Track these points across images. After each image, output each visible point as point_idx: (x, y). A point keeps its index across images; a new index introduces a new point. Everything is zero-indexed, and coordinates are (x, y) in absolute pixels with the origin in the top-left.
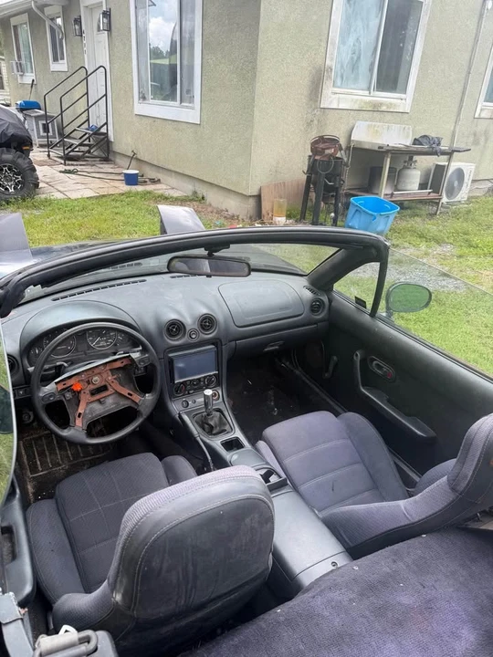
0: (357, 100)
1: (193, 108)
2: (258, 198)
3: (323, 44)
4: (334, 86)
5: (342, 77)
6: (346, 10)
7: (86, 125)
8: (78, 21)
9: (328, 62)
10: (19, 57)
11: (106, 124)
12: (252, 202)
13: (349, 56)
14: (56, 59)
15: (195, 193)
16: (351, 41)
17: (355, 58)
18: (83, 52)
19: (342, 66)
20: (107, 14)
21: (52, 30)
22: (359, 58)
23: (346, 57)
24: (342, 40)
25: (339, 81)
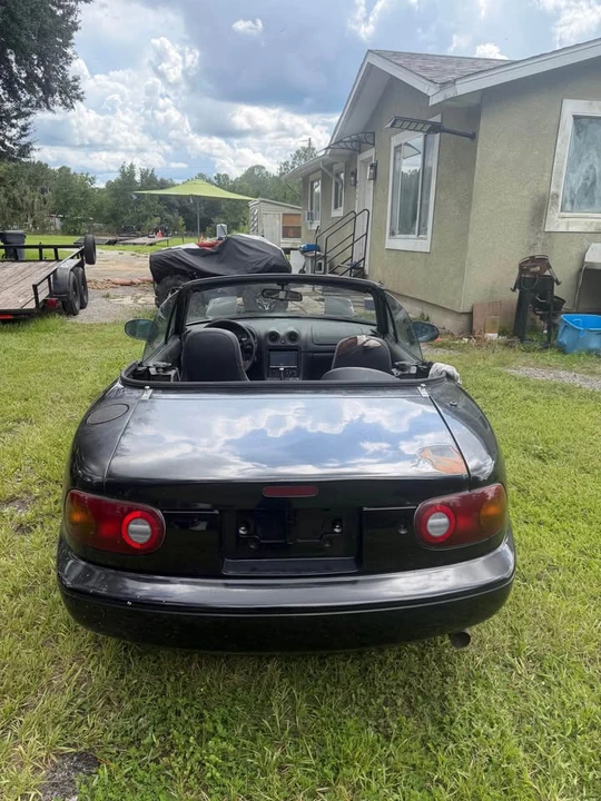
0: (592, 223)
1: (426, 239)
2: (470, 314)
3: (547, 175)
4: (562, 211)
5: (572, 202)
6: (575, 141)
7: (349, 262)
8: (354, 174)
9: (553, 190)
10: (312, 208)
11: (364, 259)
12: (465, 319)
13: (581, 180)
14: (336, 207)
15: (423, 314)
16: (583, 168)
17: (589, 183)
18: (355, 198)
19: (572, 192)
20: (374, 167)
21: (337, 184)
22: (594, 183)
23: (577, 181)
24: (572, 167)
25: (568, 206)
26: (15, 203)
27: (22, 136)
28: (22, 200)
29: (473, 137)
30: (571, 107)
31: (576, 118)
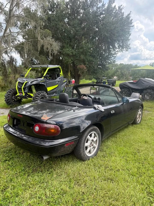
26: (122, 74)
27: (114, 58)
28: (124, 73)
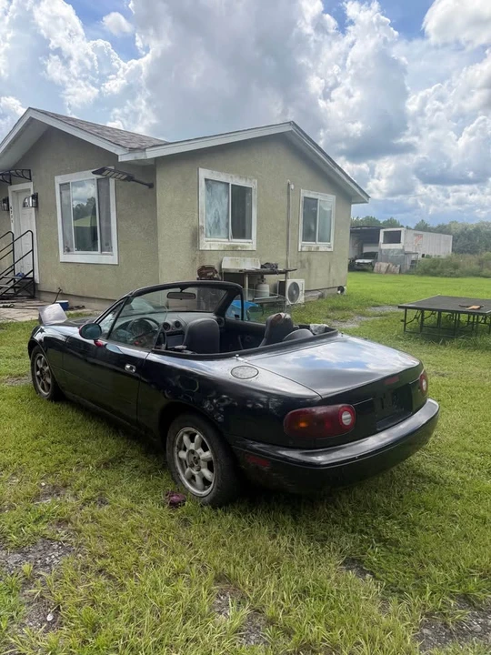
0: (222, 245)
1: (112, 255)
4: (206, 237)
5: (210, 232)
6: (207, 194)
8: (6, 202)
9: (201, 224)
11: (33, 271)
13: (213, 219)
16: (213, 211)
17: (217, 221)
18: (9, 222)
19: (209, 226)
20: (35, 197)
22: (219, 221)
23: (211, 220)
24: (207, 211)
25: (209, 234)
29: (151, 186)
30: (204, 173)
31: (206, 180)
